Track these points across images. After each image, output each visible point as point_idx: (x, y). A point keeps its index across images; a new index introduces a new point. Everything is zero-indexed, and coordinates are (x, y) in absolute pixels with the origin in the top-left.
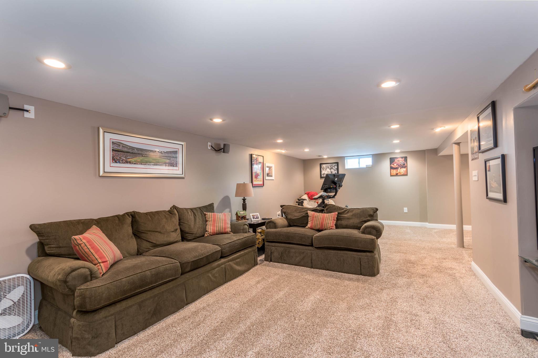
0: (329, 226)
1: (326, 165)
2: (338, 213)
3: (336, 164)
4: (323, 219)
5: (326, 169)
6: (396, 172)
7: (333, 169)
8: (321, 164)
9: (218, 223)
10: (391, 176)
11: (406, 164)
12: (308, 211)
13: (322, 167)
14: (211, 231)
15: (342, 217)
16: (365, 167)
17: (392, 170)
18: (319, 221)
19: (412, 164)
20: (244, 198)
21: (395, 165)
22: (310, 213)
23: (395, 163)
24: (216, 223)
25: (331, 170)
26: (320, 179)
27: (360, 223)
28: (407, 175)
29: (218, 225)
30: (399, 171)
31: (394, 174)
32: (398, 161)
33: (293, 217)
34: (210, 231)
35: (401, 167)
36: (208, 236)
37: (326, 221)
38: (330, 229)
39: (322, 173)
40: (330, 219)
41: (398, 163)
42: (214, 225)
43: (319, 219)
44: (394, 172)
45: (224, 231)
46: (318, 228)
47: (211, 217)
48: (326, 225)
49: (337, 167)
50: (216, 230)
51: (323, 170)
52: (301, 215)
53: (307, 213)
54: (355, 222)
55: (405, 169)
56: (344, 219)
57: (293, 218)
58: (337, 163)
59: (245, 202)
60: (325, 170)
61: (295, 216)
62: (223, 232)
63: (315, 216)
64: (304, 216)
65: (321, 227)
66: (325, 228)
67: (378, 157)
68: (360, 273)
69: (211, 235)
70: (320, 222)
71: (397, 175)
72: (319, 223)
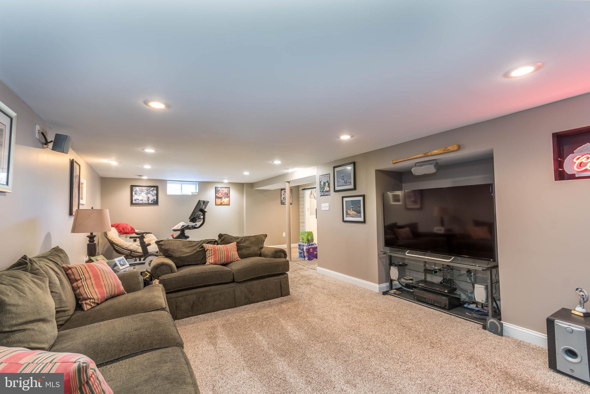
0: (235, 258)
1: (139, 188)
2: (238, 243)
3: (155, 188)
4: (227, 250)
5: (140, 194)
6: (220, 201)
7: (150, 194)
8: (132, 187)
9: (104, 279)
10: (216, 205)
11: (229, 194)
12: (204, 244)
13: (135, 191)
14: (99, 297)
15: (242, 247)
16: (190, 194)
17: (217, 199)
18: (223, 253)
19: (233, 194)
20: (92, 234)
21: (220, 195)
22: (208, 246)
23: (220, 193)
24: (101, 279)
25: (148, 195)
26: (130, 206)
27: (259, 250)
28: (229, 205)
29: (106, 283)
30: (223, 200)
31: (219, 203)
32: (223, 191)
33: (183, 254)
34: (95, 297)
35: (225, 197)
36: (92, 308)
37: (231, 253)
38: (236, 261)
39: (134, 198)
40: (234, 250)
41: (223, 193)
42: (99, 285)
43: (223, 251)
44: (219, 201)
45: (118, 292)
46: (223, 262)
47: (85, 271)
48: (232, 256)
49: (156, 192)
50: (105, 291)
51: (135, 194)
52: (194, 250)
53: (203, 247)
54: (255, 250)
55: (228, 199)
56: (243, 248)
57: (183, 256)
58: (157, 187)
59: (94, 241)
60: (138, 194)
61: (186, 253)
62: (116, 293)
63: (217, 249)
64: (198, 250)
65: (226, 260)
66: (231, 260)
67: (203, 185)
68: (280, 295)
69: (98, 304)
70: (225, 254)
71: (221, 204)
72: (224, 256)
